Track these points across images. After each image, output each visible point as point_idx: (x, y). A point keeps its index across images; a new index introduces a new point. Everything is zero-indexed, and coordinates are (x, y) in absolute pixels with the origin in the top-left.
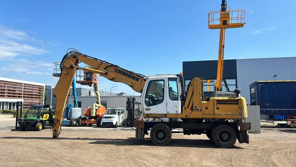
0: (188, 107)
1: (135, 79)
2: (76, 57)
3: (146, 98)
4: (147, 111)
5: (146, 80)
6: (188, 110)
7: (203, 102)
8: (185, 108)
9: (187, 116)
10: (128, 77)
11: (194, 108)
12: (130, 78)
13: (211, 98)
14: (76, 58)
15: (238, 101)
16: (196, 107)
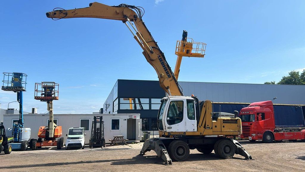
0: (201, 125)
3: (167, 117)
4: (169, 129)
5: (167, 100)
6: (202, 128)
7: (213, 121)
8: (200, 127)
9: (201, 133)
11: (207, 126)
13: (219, 118)
15: (236, 120)
16: (208, 125)
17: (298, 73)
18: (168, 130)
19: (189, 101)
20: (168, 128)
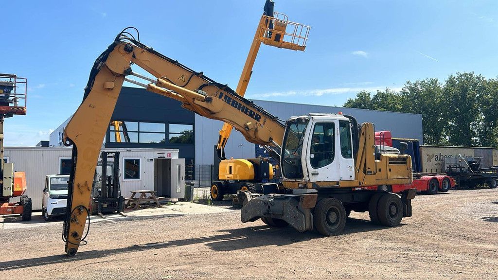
0: (360, 168)
1: (254, 116)
2: (131, 51)
4: (313, 177)
6: (361, 172)
7: (376, 161)
8: (358, 170)
9: (360, 183)
10: (242, 111)
11: (367, 170)
12: (246, 113)
13: (383, 155)
14: (131, 54)
15: (405, 159)
16: (369, 168)
17: (369, 94)
18: (313, 179)
19: (342, 124)
20: (313, 174)
